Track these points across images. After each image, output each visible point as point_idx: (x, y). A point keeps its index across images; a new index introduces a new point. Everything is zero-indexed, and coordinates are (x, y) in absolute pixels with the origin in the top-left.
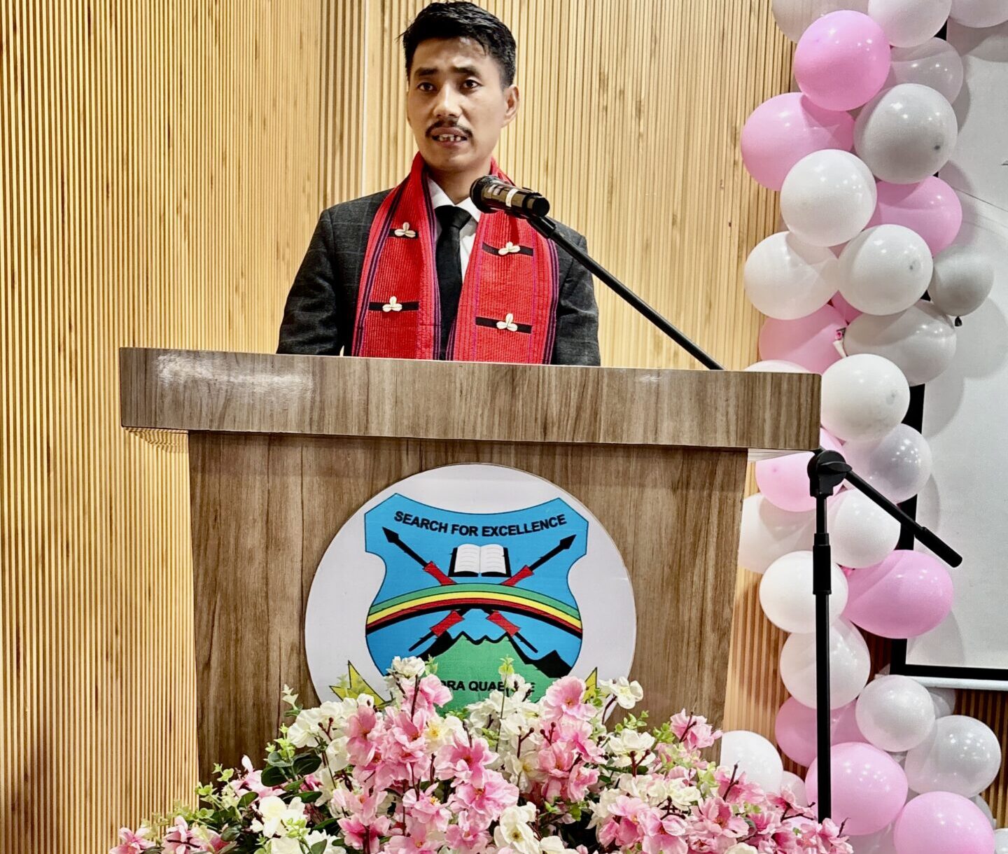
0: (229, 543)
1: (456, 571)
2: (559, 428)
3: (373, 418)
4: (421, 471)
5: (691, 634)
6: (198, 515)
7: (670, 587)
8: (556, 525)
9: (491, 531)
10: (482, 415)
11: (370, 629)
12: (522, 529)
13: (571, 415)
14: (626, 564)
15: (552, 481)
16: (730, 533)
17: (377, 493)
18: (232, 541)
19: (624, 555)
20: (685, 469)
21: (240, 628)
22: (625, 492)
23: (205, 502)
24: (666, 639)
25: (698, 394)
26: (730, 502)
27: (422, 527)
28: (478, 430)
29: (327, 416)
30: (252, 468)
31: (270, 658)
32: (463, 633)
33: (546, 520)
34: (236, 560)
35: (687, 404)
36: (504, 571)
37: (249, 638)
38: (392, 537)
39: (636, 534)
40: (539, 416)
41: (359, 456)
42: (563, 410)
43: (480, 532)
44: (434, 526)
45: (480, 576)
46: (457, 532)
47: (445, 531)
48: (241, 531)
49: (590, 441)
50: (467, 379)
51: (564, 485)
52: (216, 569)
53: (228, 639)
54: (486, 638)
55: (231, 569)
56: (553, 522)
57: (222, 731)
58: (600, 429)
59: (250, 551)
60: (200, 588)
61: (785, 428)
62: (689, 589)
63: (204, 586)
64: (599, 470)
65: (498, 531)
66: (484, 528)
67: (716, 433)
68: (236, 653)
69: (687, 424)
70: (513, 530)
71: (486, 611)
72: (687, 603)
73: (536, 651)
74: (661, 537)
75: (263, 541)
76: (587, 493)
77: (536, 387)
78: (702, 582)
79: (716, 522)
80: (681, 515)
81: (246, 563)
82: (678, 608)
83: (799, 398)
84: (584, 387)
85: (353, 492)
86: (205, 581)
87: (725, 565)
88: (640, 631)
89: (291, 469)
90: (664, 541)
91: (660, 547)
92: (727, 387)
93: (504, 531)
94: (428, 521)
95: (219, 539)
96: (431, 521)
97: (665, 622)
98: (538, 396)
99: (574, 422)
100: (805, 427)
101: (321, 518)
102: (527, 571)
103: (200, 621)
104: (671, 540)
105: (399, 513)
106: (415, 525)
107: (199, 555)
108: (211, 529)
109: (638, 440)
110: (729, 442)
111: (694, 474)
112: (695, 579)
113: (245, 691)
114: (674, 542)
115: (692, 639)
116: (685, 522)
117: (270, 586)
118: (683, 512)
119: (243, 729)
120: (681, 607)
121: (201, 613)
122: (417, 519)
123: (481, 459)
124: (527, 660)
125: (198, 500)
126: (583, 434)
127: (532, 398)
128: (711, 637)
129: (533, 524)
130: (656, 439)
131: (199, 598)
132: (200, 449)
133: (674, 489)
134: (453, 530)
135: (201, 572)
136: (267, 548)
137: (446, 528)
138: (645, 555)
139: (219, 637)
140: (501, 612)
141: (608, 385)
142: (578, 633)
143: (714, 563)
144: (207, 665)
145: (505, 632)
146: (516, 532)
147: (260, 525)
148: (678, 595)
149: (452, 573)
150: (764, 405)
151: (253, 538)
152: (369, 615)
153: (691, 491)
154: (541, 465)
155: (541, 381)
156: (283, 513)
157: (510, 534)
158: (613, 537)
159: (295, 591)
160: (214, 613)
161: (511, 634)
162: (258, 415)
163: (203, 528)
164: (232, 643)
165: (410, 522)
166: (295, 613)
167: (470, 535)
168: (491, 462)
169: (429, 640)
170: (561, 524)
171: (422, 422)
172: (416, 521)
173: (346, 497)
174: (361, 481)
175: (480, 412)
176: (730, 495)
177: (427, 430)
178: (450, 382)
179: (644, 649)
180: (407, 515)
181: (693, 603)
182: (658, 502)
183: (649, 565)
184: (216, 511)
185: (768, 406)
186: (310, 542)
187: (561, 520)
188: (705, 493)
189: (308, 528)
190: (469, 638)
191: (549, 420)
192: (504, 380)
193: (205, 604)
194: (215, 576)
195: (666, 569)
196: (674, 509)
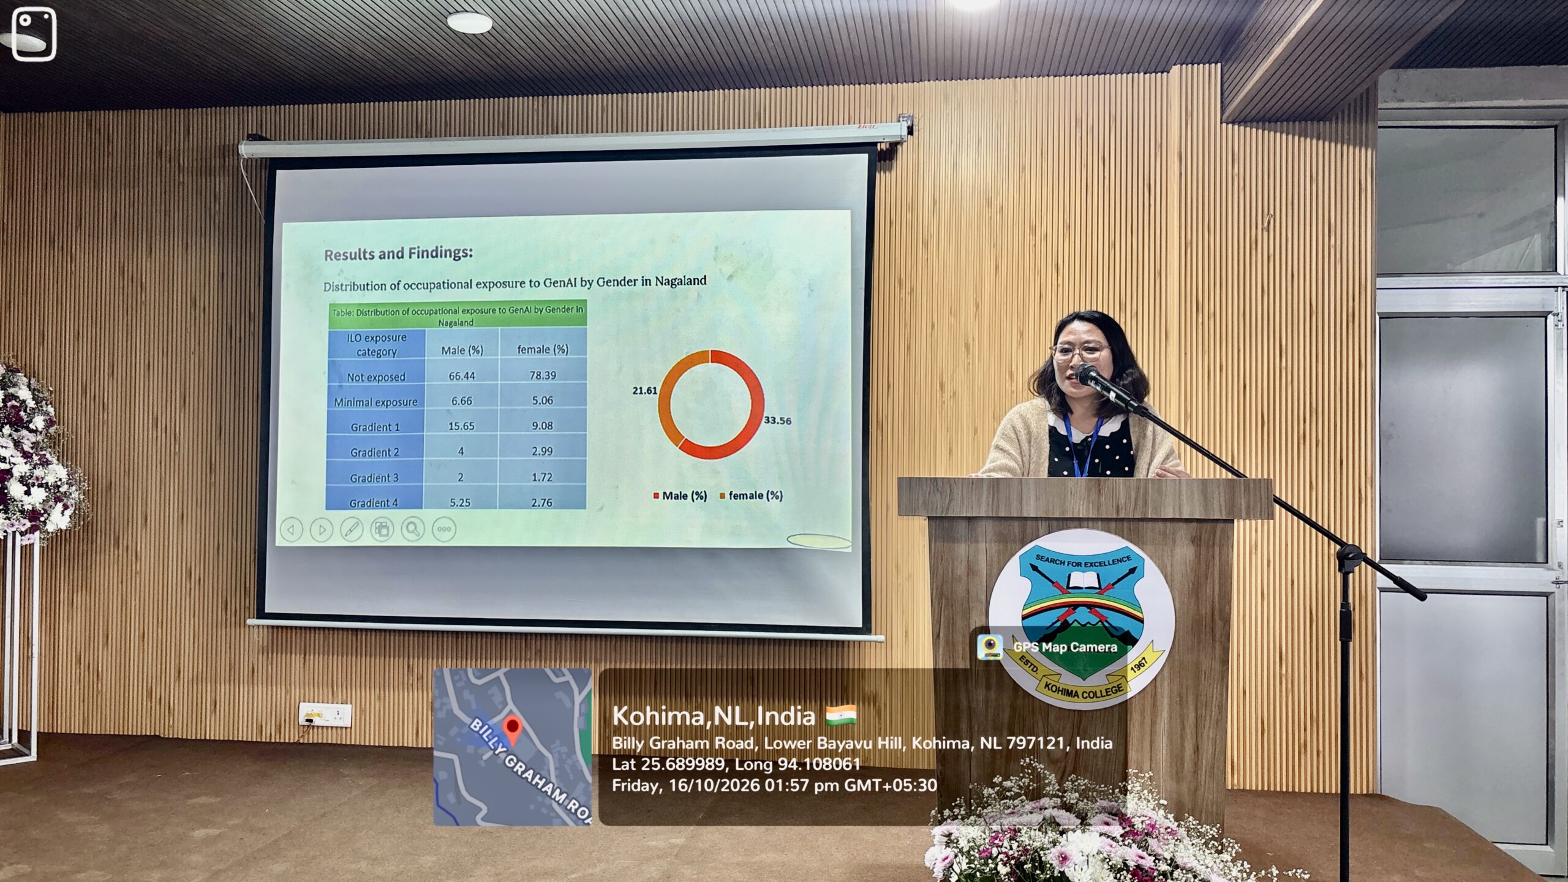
1: (1071, 586)
2: (1125, 510)
3: (1025, 508)
4: (1049, 533)
5: (1207, 622)
6: (933, 559)
7: (1193, 594)
8: (1126, 561)
9: (1089, 565)
10: (1083, 504)
11: (1024, 618)
12: (1107, 563)
13: (1132, 503)
14: (1167, 583)
15: (1123, 537)
16: (1226, 564)
17: (1026, 545)
18: (950, 571)
19: (1166, 577)
20: (1199, 528)
22: (1164, 541)
24: (1192, 625)
26: (1226, 546)
27: (1051, 563)
28: (1081, 512)
30: (960, 533)
32: (1076, 620)
33: (1120, 559)
34: (952, 581)
35: (1197, 496)
36: (1098, 586)
38: (1035, 568)
39: (1172, 567)
40: (1114, 504)
41: (1017, 525)
42: (1127, 500)
43: (1083, 565)
44: (1058, 562)
46: (1070, 565)
47: (1064, 565)
48: (955, 566)
49: (1143, 517)
50: (1074, 487)
51: (1130, 539)
52: (942, 585)
53: (949, 623)
54: (1089, 623)
55: (950, 586)
56: (1125, 559)
58: (1149, 510)
59: (959, 576)
60: (934, 595)
61: (1254, 508)
62: (1205, 595)
63: (936, 593)
64: (1149, 531)
65: (1093, 565)
66: (1085, 563)
67: (1213, 511)
68: (953, 631)
69: (1197, 508)
70: (1101, 564)
71: (1087, 608)
72: (1204, 602)
74: (1186, 567)
75: (966, 571)
76: (1143, 543)
78: (1213, 593)
79: (1218, 559)
80: (1198, 556)
81: (958, 583)
82: (1198, 606)
83: (1261, 495)
84: (1138, 488)
85: (1013, 545)
88: (1177, 619)
89: (980, 533)
90: (1189, 570)
91: (1187, 572)
92: (1219, 487)
93: (1097, 564)
94: (1054, 560)
95: (944, 570)
96: (1056, 560)
97: (1191, 614)
99: (1134, 506)
100: (1265, 508)
101: (995, 559)
102: (1111, 586)
103: (934, 612)
104: (1193, 570)
105: (1038, 556)
106: (1047, 562)
107: (933, 577)
108: (940, 566)
109: (1170, 516)
110: (1221, 516)
111: (1203, 531)
112: (1208, 588)
113: (958, 650)
115: (1207, 624)
116: (1200, 559)
117: (970, 595)
118: (1200, 554)
120: (1200, 604)
121: (934, 608)
122: (1048, 558)
123: (1082, 526)
125: (933, 550)
126: (1139, 513)
128: (1219, 623)
129: (1113, 561)
130: (1181, 515)
131: (933, 600)
132: (934, 524)
133: (1193, 542)
134: (1068, 564)
135: (935, 587)
136: (968, 575)
137: (1064, 563)
138: (1178, 577)
139: (944, 621)
140: (1097, 609)
141: (1152, 488)
142: (1142, 621)
143: (1219, 582)
144: (938, 636)
145: (1099, 620)
146: (1103, 565)
147: (965, 563)
148: (1198, 599)
149: (1068, 587)
150: (1241, 497)
151: (961, 570)
152: (1024, 609)
153: (1203, 541)
154: (1116, 529)
155: (1114, 487)
156: (976, 557)
157: (1100, 566)
158: (1159, 567)
159: (984, 598)
160: (941, 610)
161: (1103, 621)
162: (965, 507)
163: (936, 565)
164: (951, 625)
165: (1044, 560)
166: (984, 609)
167: (1078, 567)
168: (1088, 527)
169: (1057, 624)
170: (1128, 560)
171: (1050, 508)
172: (1048, 560)
173: (1009, 548)
174: (1017, 539)
176: (1225, 543)
177: (1053, 513)
178: (1065, 488)
179: (1180, 630)
180: (1042, 557)
181: (1207, 602)
182: (1184, 549)
183: (1181, 583)
184: (942, 557)
185: (1243, 497)
186: (991, 571)
188: (1211, 544)
189: (989, 565)
190: (1079, 623)
191: (1120, 507)
193: (937, 604)
194: (942, 589)
195: (1191, 585)
196: (1193, 551)
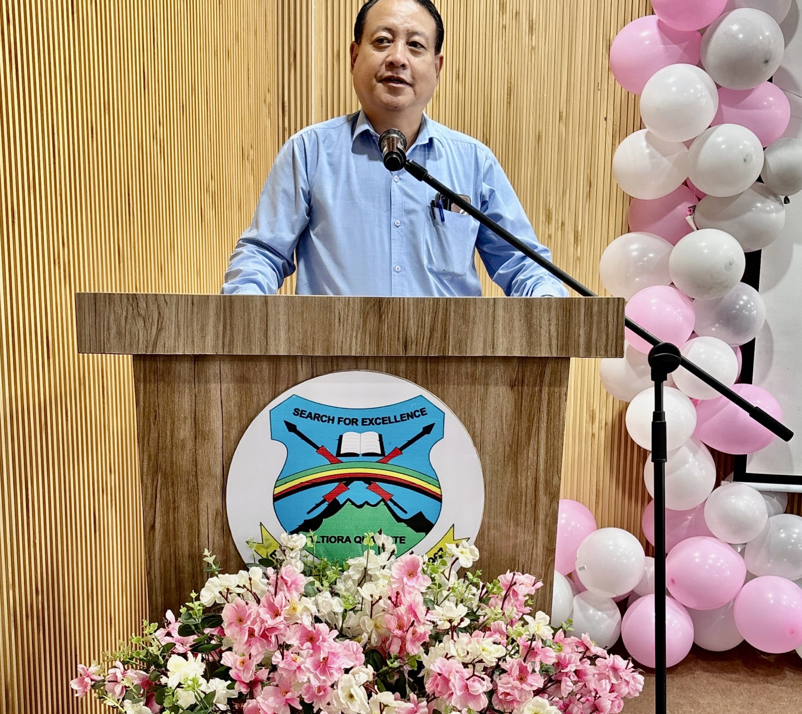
0: (166, 434)
1: (342, 452)
2: (416, 345)
3: (272, 341)
4: (313, 377)
5: (528, 498)
6: (142, 414)
7: (510, 462)
8: (419, 416)
9: (368, 422)
10: (357, 337)
11: (276, 498)
12: (392, 420)
13: (425, 335)
14: (475, 445)
15: (416, 382)
16: (557, 419)
17: (279, 394)
18: (168, 433)
19: (473, 437)
20: (520, 370)
21: (176, 499)
22: (473, 388)
23: (147, 405)
24: (508, 502)
25: (526, 316)
26: (557, 395)
27: (314, 419)
28: (354, 348)
29: (235, 341)
30: (182, 379)
31: (201, 521)
32: (349, 500)
33: (411, 413)
34: (172, 448)
35: (518, 324)
36: (379, 452)
37: (183, 506)
38: (291, 428)
39: (482, 422)
40: (401, 336)
41: (264, 366)
42: (419, 331)
43: (359, 423)
44: (324, 419)
45: (361, 456)
46: (342, 423)
47: (333, 423)
48: (175, 426)
49: (442, 355)
50: (344, 310)
51: (425, 385)
52: (157, 455)
53: (168, 508)
54: (367, 503)
55: (168, 455)
56: (417, 414)
57: (165, 577)
58: (449, 344)
59: (182, 441)
60: (145, 470)
61: (596, 340)
62: (526, 462)
63: (148, 468)
64: (452, 372)
65: (374, 421)
66: (363, 419)
67: (540, 346)
68: (174, 518)
69: (518, 341)
70: (385, 420)
71: (366, 483)
72: (524, 474)
73: (406, 512)
74: (502, 424)
75: (192, 433)
76: (443, 390)
77: (398, 315)
78: (535, 458)
79: (546, 411)
80: (518, 407)
81: (180, 451)
82: (517, 477)
83: (607, 318)
84: (436, 313)
85: (260, 395)
86: (148, 464)
87: (554, 443)
88: (487, 495)
89: (212, 378)
90: (505, 426)
91: (502, 430)
92: (549, 310)
94: (319, 415)
95: (159, 432)
96: (321, 415)
97: (507, 488)
98: (399, 321)
99: (428, 340)
100: (612, 340)
101: (236, 414)
102: (398, 451)
103: (146, 495)
104: (510, 425)
105: (295, 410)
106: (309, 419)
107: (143, 445)
108: (152, 425)
109: (479, 353)
110: (551, 352)
111: (527, 374)
112: (530, 455)
113: (182, 546)
114: (513, 427)
115: (528, 501)
116: (521, 411)
117: (199, 467)
118: (520, 403)
119: (182, 575)
120: (519, 476)
121: (146, 488)
122: (310, 413)
123: (359, 366)
124: (399, 520)
125: (142, 403)
126: (436, 349)
127: (395, 323)
128: (543, 499)
129: (401, 415)
130: (493, 352)
131: (145, 477)
132: (142, 365)
133: (512, 386)
134: (339, 422)
135: (146, 458)
136: (195, 438)
137: (333, 420)
138: (489, 438)
139: (161, 506)
140: (377, 483)
141: (455, 312)
142: (438, 498)
143: (545, 442)
144: (153, 527)
145: (381, 498)
146: (388, 422)
147: (189, 421)
148: (517, 468)
149: (339, 454)
150: (579, 323)
151: (185, 431)
152: (275, 487)
153: (526, 387)
154: (406, 370)
155: (402, 309)
156: (207, 412)
157: (384, 423)
158: (464, 424)
159: (218, 471)
160: (157, 487)
161: (387, 499)
162: (182, 341)
163: (146, 424)
164: (171, 511)
165: (305, 416)
166: (218, 487)
167: (352, 425)
168: (367, 368)
169: (322, 505)
170: (423, 415)
171: (310, 343)
172: (310, 416)
173: (255, 398)
174: (266, 386)
175: (354, 335)
176: (557, 390)
177: (313, 350)
178: (331, 312)
179: (491, 509)
180: (302, 411)
181: (529, 474)
182: (500, 397)
183: (494, 445)
184: (155, 411)
185: (582, 324)
186: (229, 433)
187: (423, 412)
188: (537, 389)
189: (226, 423)
190: (353, 503)
191: (408, 339)
192: (373, 309)
193: (150, 481)
194: (157, 460)
195: (507, 448)
196: (512, 401)
